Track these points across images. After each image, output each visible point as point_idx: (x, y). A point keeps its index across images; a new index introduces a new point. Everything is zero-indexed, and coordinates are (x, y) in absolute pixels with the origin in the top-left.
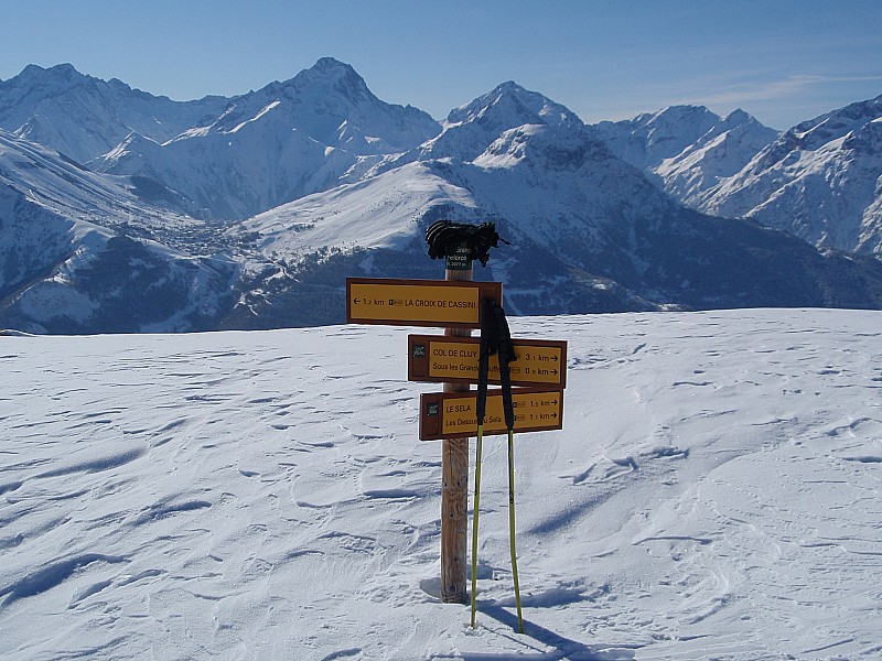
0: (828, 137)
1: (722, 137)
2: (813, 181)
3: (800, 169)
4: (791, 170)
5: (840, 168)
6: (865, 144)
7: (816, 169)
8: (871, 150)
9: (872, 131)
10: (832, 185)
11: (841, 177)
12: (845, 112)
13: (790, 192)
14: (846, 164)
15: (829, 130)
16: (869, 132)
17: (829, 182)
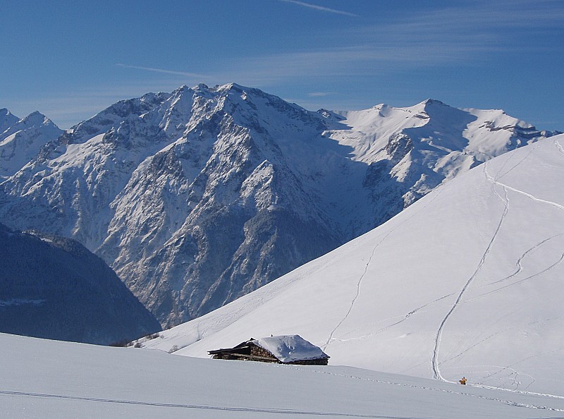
0: (94, 132)
1: (12, 137)
2: (71, 175)
3: (63, 163)
4: (55, 164)
5: (98, 162)
6: (124, 138)
7: (76, 163)
8: (129, 144)
9: (131, 126)
10: (89, 179)
11: (99, 170)
12: (112, 109)
13: (48, 184)
14: (104, 157)
15: (96, 126)
16: (128, 127)
17: (87, 175)
